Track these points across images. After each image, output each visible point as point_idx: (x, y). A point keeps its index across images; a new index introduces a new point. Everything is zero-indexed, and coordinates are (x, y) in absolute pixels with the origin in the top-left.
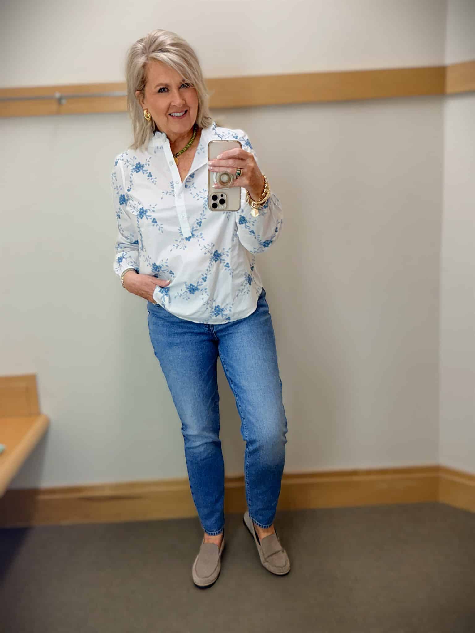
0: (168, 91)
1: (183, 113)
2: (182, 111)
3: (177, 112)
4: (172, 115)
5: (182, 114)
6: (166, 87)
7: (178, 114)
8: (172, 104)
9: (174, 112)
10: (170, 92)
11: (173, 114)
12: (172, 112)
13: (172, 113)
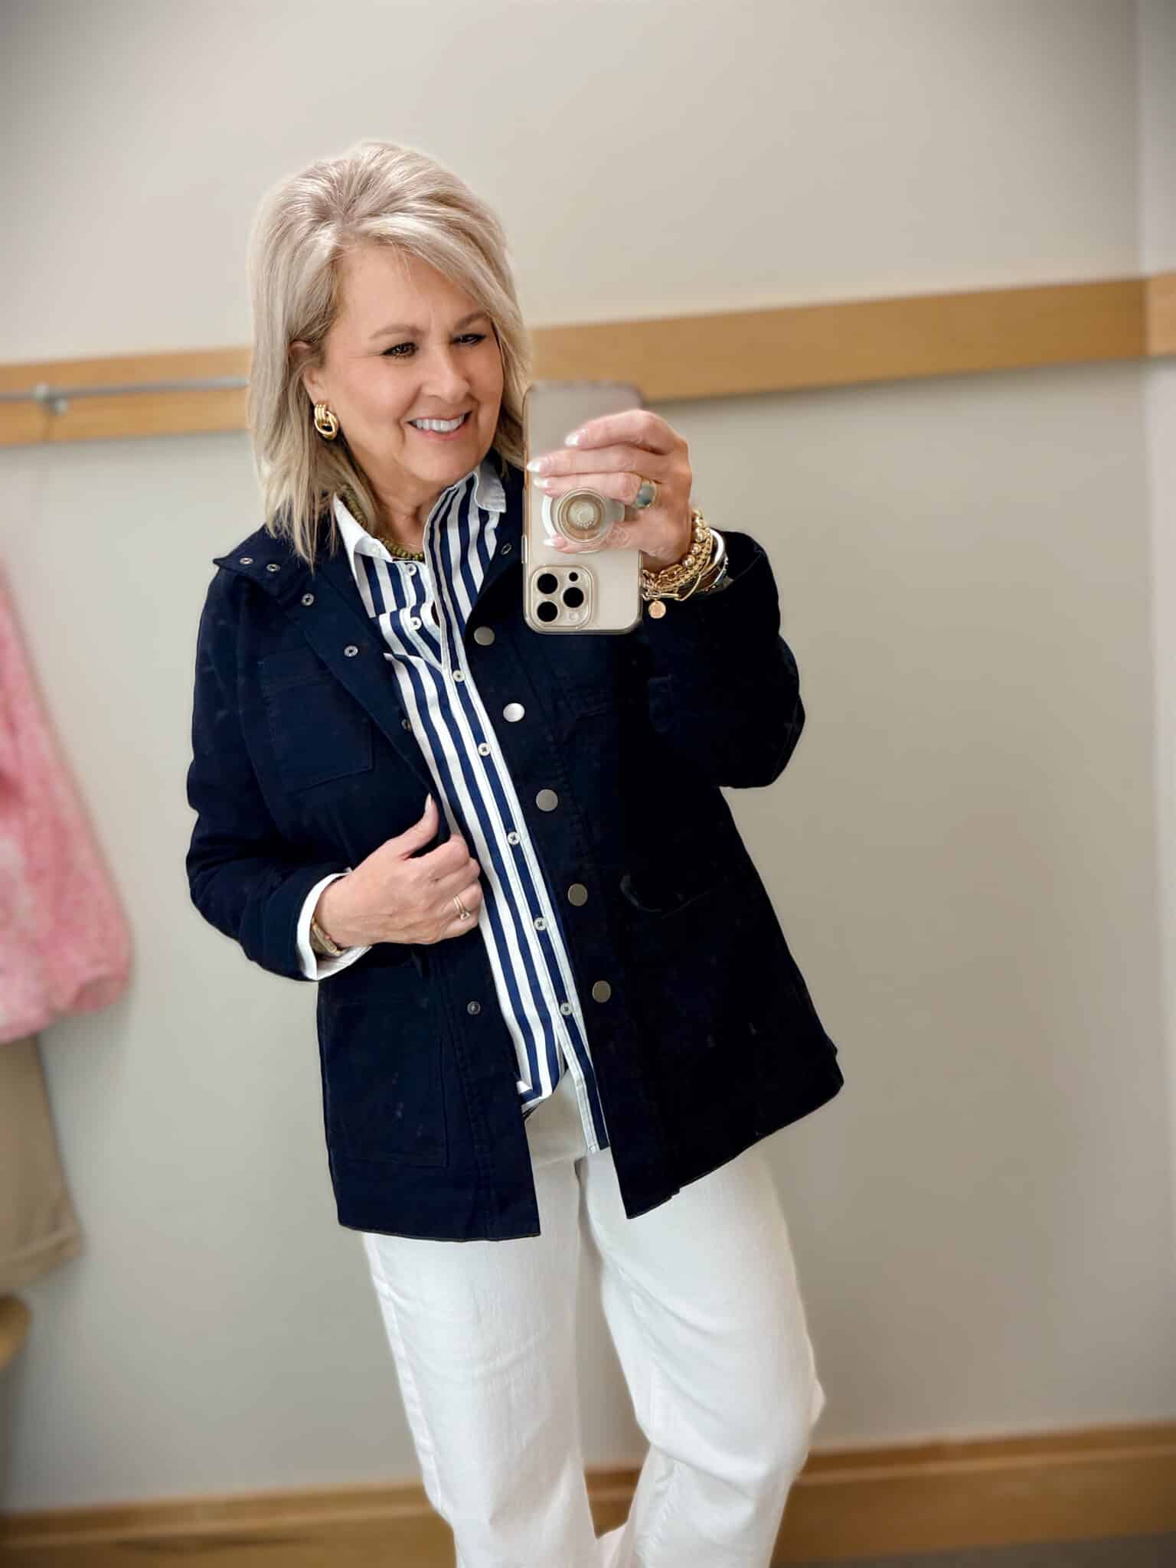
0: (416, 352)
1: (461, 420)
2: (455, 417)
3: (440, 418)
4: (419, 424)
5: (455, 424)
7: (444, 426)
8: (428, 391)
9: (431, 418)
11: (426, 425)
12: (423, 415)
13: (423, 419)
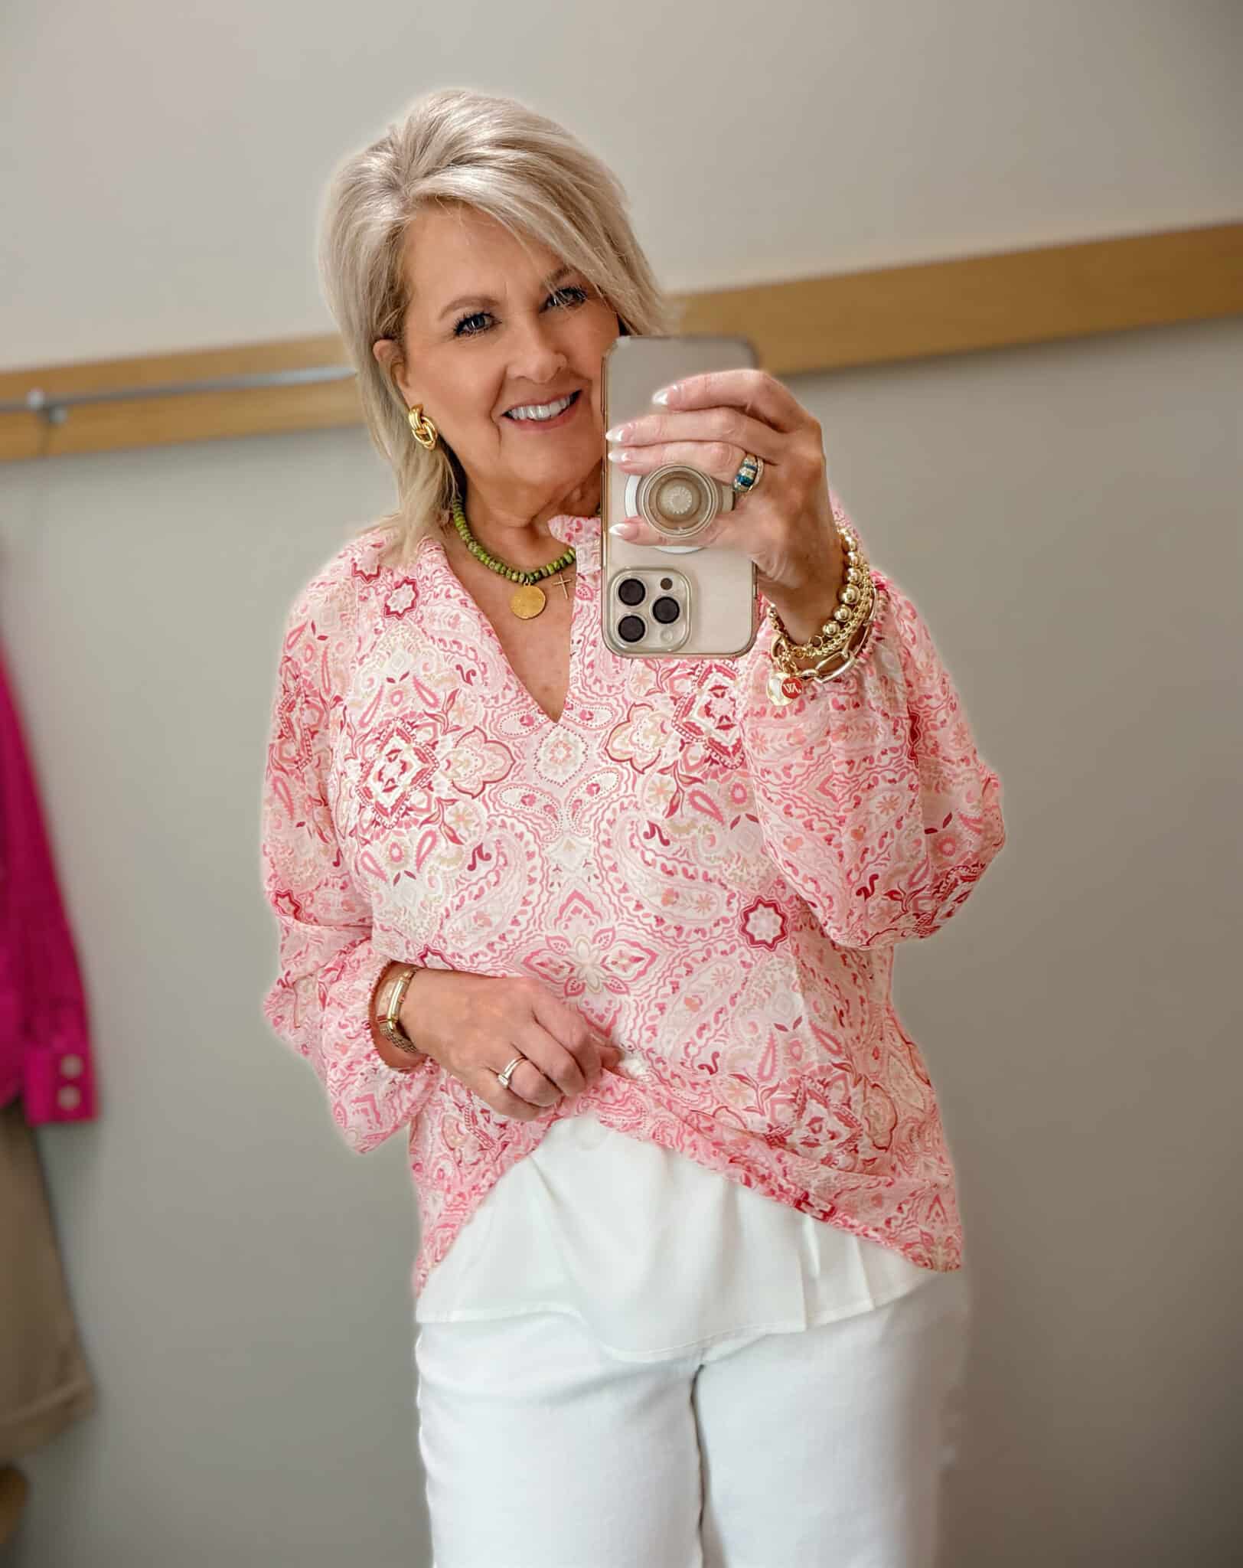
0: (495, 323)
6: (487, 312)
10: (501, 327)
